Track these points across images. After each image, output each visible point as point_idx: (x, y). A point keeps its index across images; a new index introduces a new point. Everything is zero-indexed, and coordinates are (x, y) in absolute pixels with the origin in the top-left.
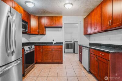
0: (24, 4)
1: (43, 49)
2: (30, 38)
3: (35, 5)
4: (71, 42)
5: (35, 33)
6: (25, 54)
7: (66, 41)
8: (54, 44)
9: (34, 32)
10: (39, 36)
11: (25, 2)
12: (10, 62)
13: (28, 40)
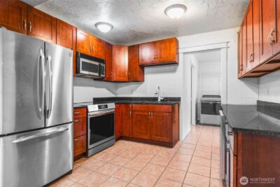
0: (94, 28)
1: (132, 111)
2: (117, 88)
3: (112, 27)
4: (219, 96)
5: (122, 79)
6: (89, 117)
7: (204, 96)
8: (159, 100)
9: (120, 77)
10: (132, 86)
11: (96, 25)
12: (43, 126)
13: (113, 93)
